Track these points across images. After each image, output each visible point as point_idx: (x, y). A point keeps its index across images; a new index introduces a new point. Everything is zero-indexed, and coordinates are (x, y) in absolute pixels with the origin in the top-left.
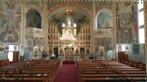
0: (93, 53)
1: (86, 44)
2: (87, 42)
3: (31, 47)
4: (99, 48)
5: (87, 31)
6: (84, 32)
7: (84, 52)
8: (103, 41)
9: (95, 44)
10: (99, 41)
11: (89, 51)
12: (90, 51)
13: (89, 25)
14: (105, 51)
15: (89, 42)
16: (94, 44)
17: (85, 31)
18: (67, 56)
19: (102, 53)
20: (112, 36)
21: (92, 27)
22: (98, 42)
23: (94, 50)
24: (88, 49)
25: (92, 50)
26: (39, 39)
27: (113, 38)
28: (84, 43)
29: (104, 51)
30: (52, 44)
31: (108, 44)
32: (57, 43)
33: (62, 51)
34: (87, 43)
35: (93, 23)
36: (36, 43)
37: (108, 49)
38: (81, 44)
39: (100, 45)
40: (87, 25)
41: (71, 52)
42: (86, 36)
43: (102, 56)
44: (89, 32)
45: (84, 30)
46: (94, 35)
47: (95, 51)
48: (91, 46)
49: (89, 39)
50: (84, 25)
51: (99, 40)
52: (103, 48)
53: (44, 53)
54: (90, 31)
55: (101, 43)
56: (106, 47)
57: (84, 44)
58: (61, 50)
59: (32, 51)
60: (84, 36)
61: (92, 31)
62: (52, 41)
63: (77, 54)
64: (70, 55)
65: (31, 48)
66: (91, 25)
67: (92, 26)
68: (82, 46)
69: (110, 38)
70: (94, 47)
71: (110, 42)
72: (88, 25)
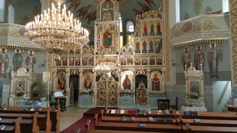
0: (171, 90)
1: (151, 64)
2: (154, 60)
3: (8, 71)
4: (186, 75)
5: (152, 31)
6: (145, 34)
7: (146, 87)
8: (199, 53)
9: (174, 65)
10: (186, 55)
11: (158, 84)
12: (162, 84)
13: (159, 16)
14: (205, 84)
15: (158, 60)
16: (171, 63)
17: (149, 31)
18: (102, 97)
19: (195, 89)
20: (227, 35)
21: (167, 20)
22: (183, 57)
23: (173, 81)
24: (156, 79)
25: (168, 82)
26: (31, 52)
27: (231, 43)
28: (145, 62)
29: (202, 83)
30: (66, 65)
31: (214, 62)
32: (78, 63)
33: (91, 84)
34: (152, 62)
35: (167, 7)
36: (21, 62)
37: (213, 76)
38: (136, 64)
39: (189, 66)
40: (152, 16)
41: (113, 86)
42: (151, 44)
43: (196, 97)
44: (159, 33)
45: (145, 29)
46: (172, 38)
47: (175, 83)
48: (164, 69)
49: (158, 51)
50: (145, 17)
51: (186, 52)
52: (199, 73)
53: (35, 89)
54: (162, 31)
55: (192, 59)
56: (208, 69)
57: (146, 64)
58: (87, 81)
59: (10, 83)
60: (145, 44)
61: (167, 29)
62: (65, 59)
63: (127, 91)
64: (110, 95)
65: (7, 76)
66: (163, 15)
67: (167, 16)
68: (141, 69)
69: (220, 42)
70: (173, 71)
71: (220, 56)
72: (156, 15)
